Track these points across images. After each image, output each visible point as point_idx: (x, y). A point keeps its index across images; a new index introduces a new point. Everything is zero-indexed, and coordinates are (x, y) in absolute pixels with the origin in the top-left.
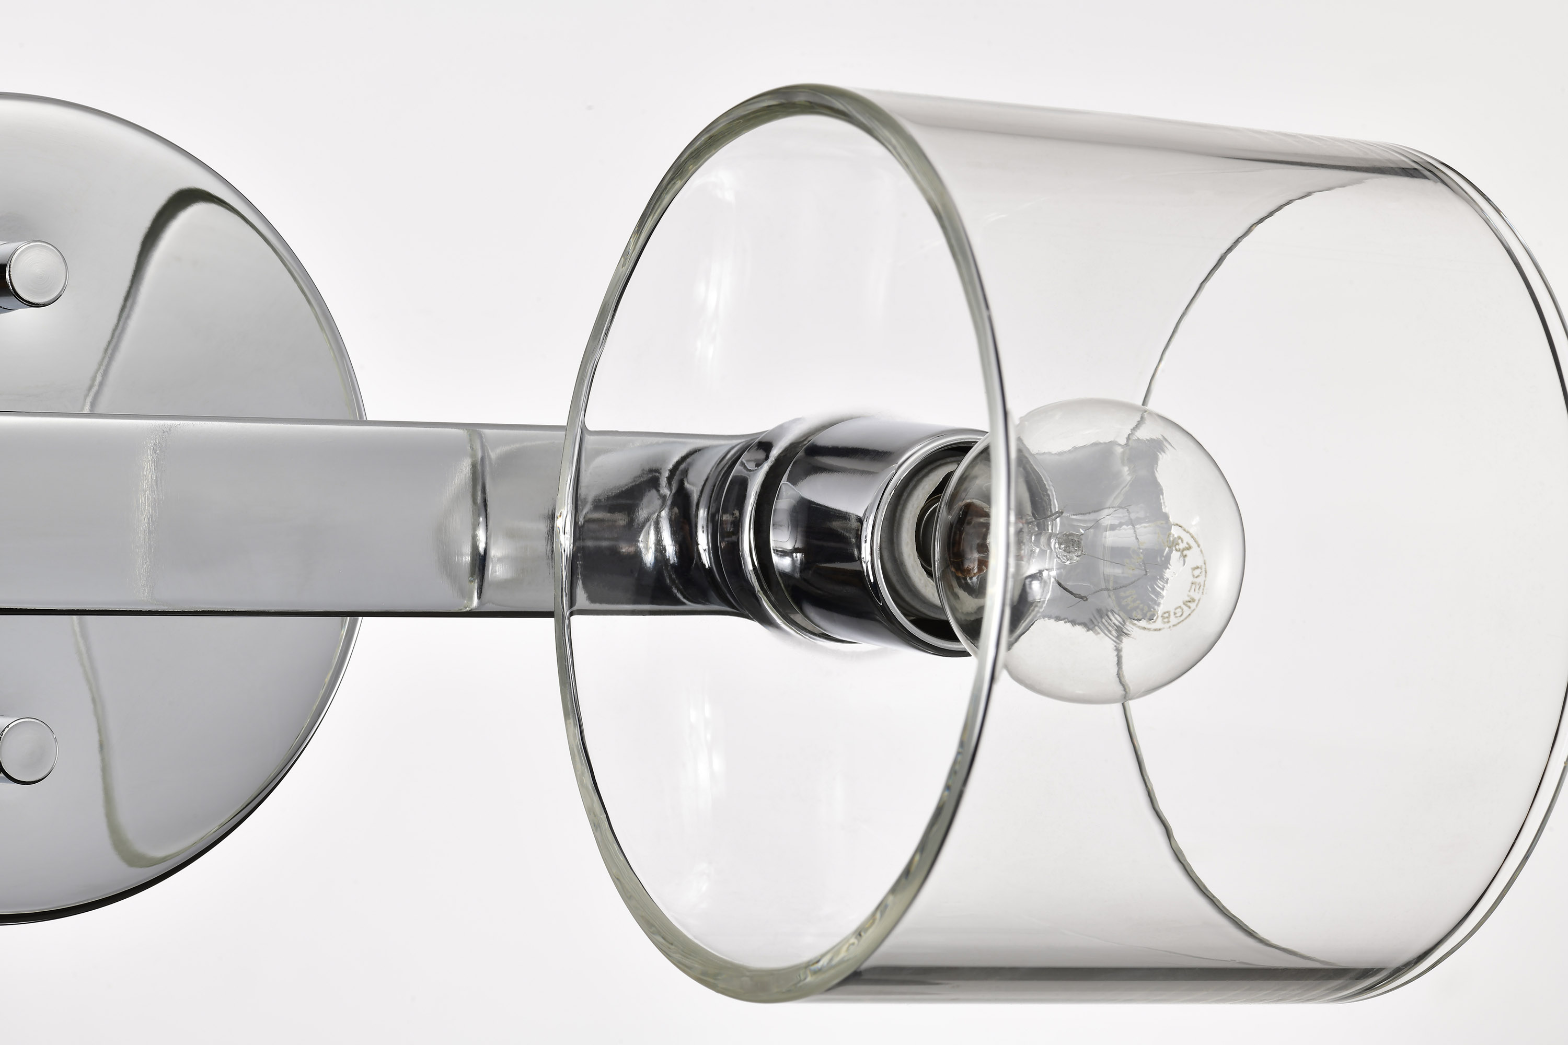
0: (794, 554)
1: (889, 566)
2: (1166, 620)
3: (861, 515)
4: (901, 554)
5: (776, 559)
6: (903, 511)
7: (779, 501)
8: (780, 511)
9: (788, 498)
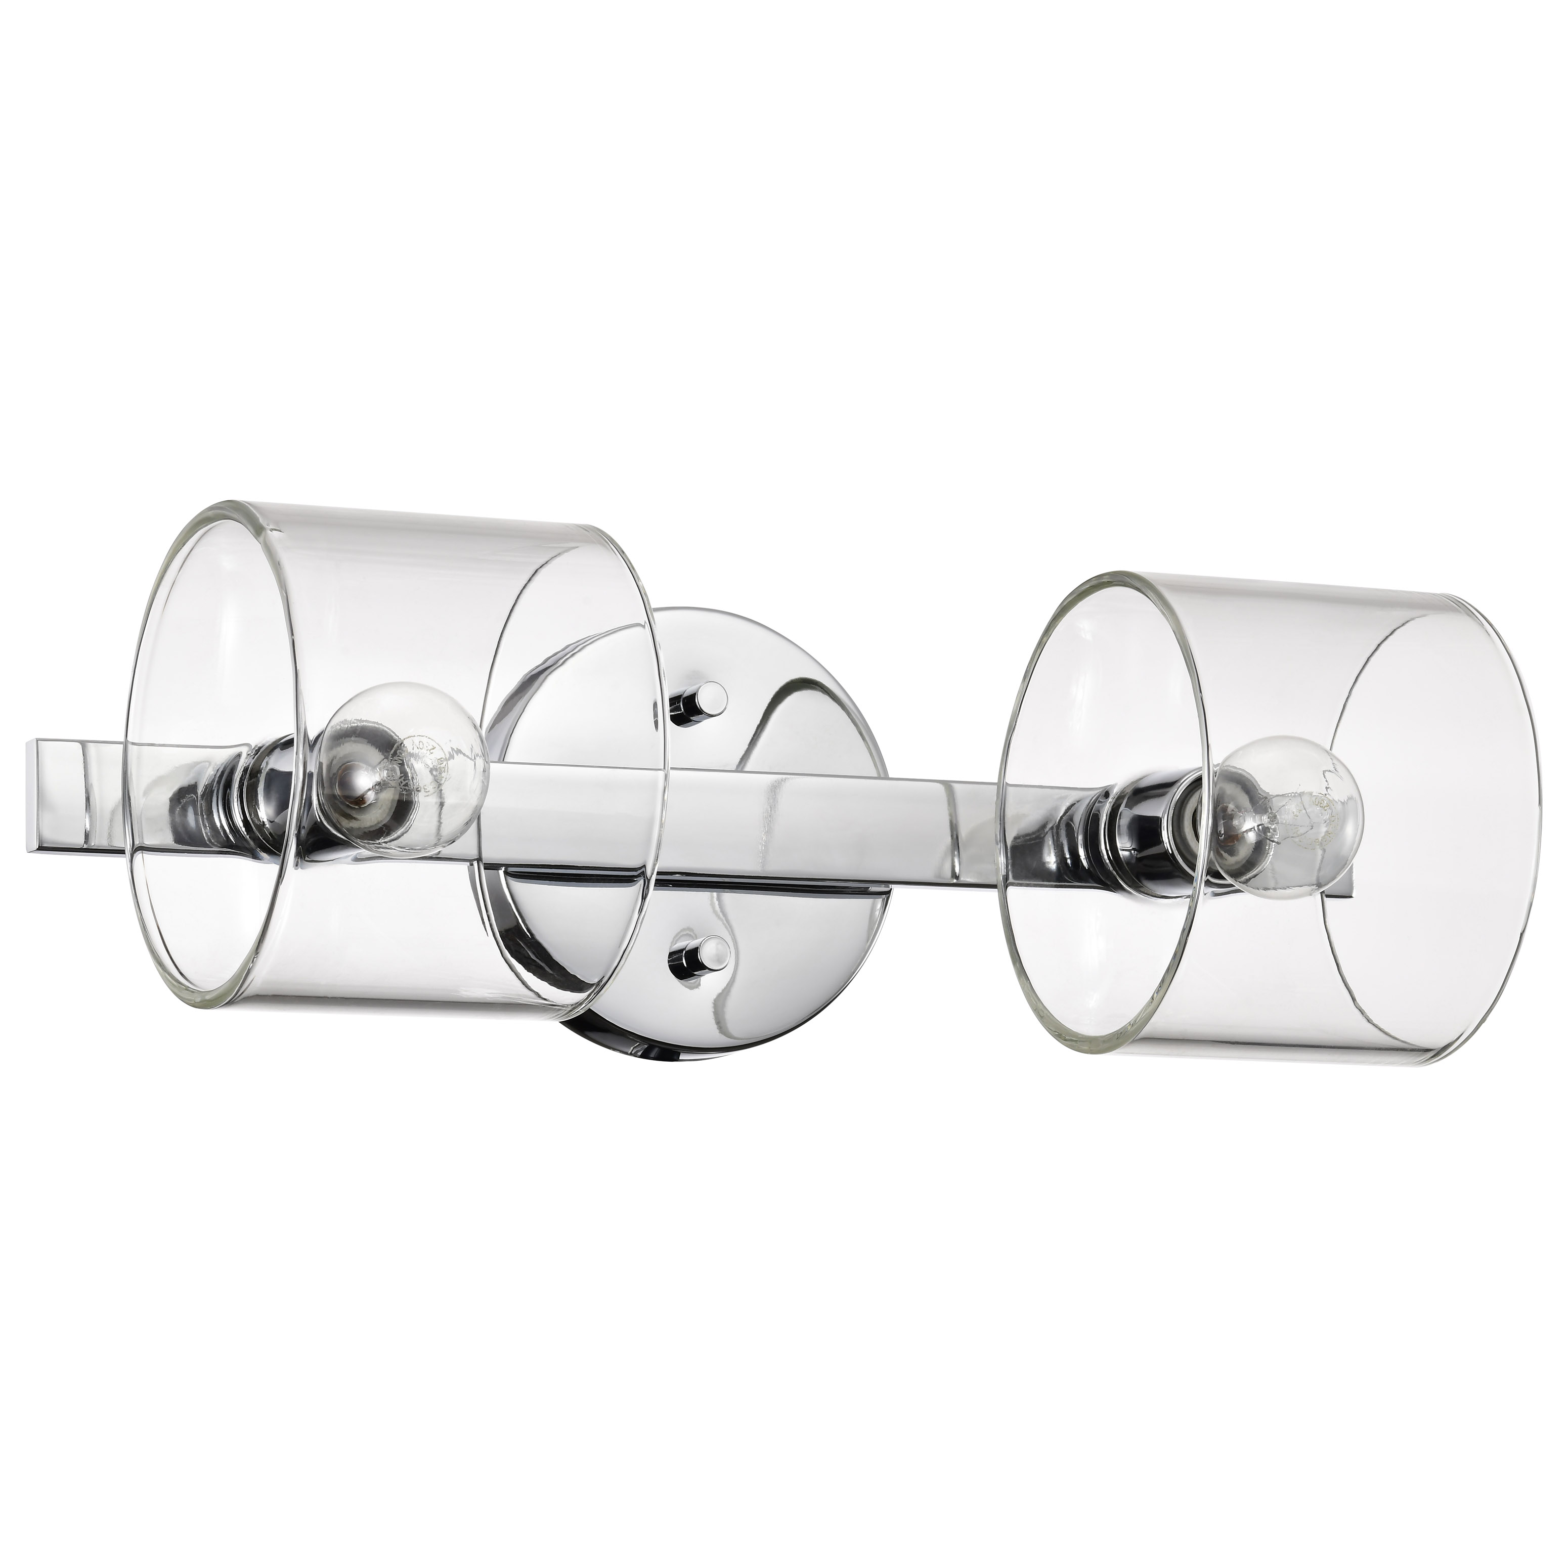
0: (1133, 852)
1: (1178, 841)
3: (1160, 816)
4: (1184, 833)
5: (1121, 853)
7: (1120, 819)
8: (1120, 825)
9: (1126, 816)
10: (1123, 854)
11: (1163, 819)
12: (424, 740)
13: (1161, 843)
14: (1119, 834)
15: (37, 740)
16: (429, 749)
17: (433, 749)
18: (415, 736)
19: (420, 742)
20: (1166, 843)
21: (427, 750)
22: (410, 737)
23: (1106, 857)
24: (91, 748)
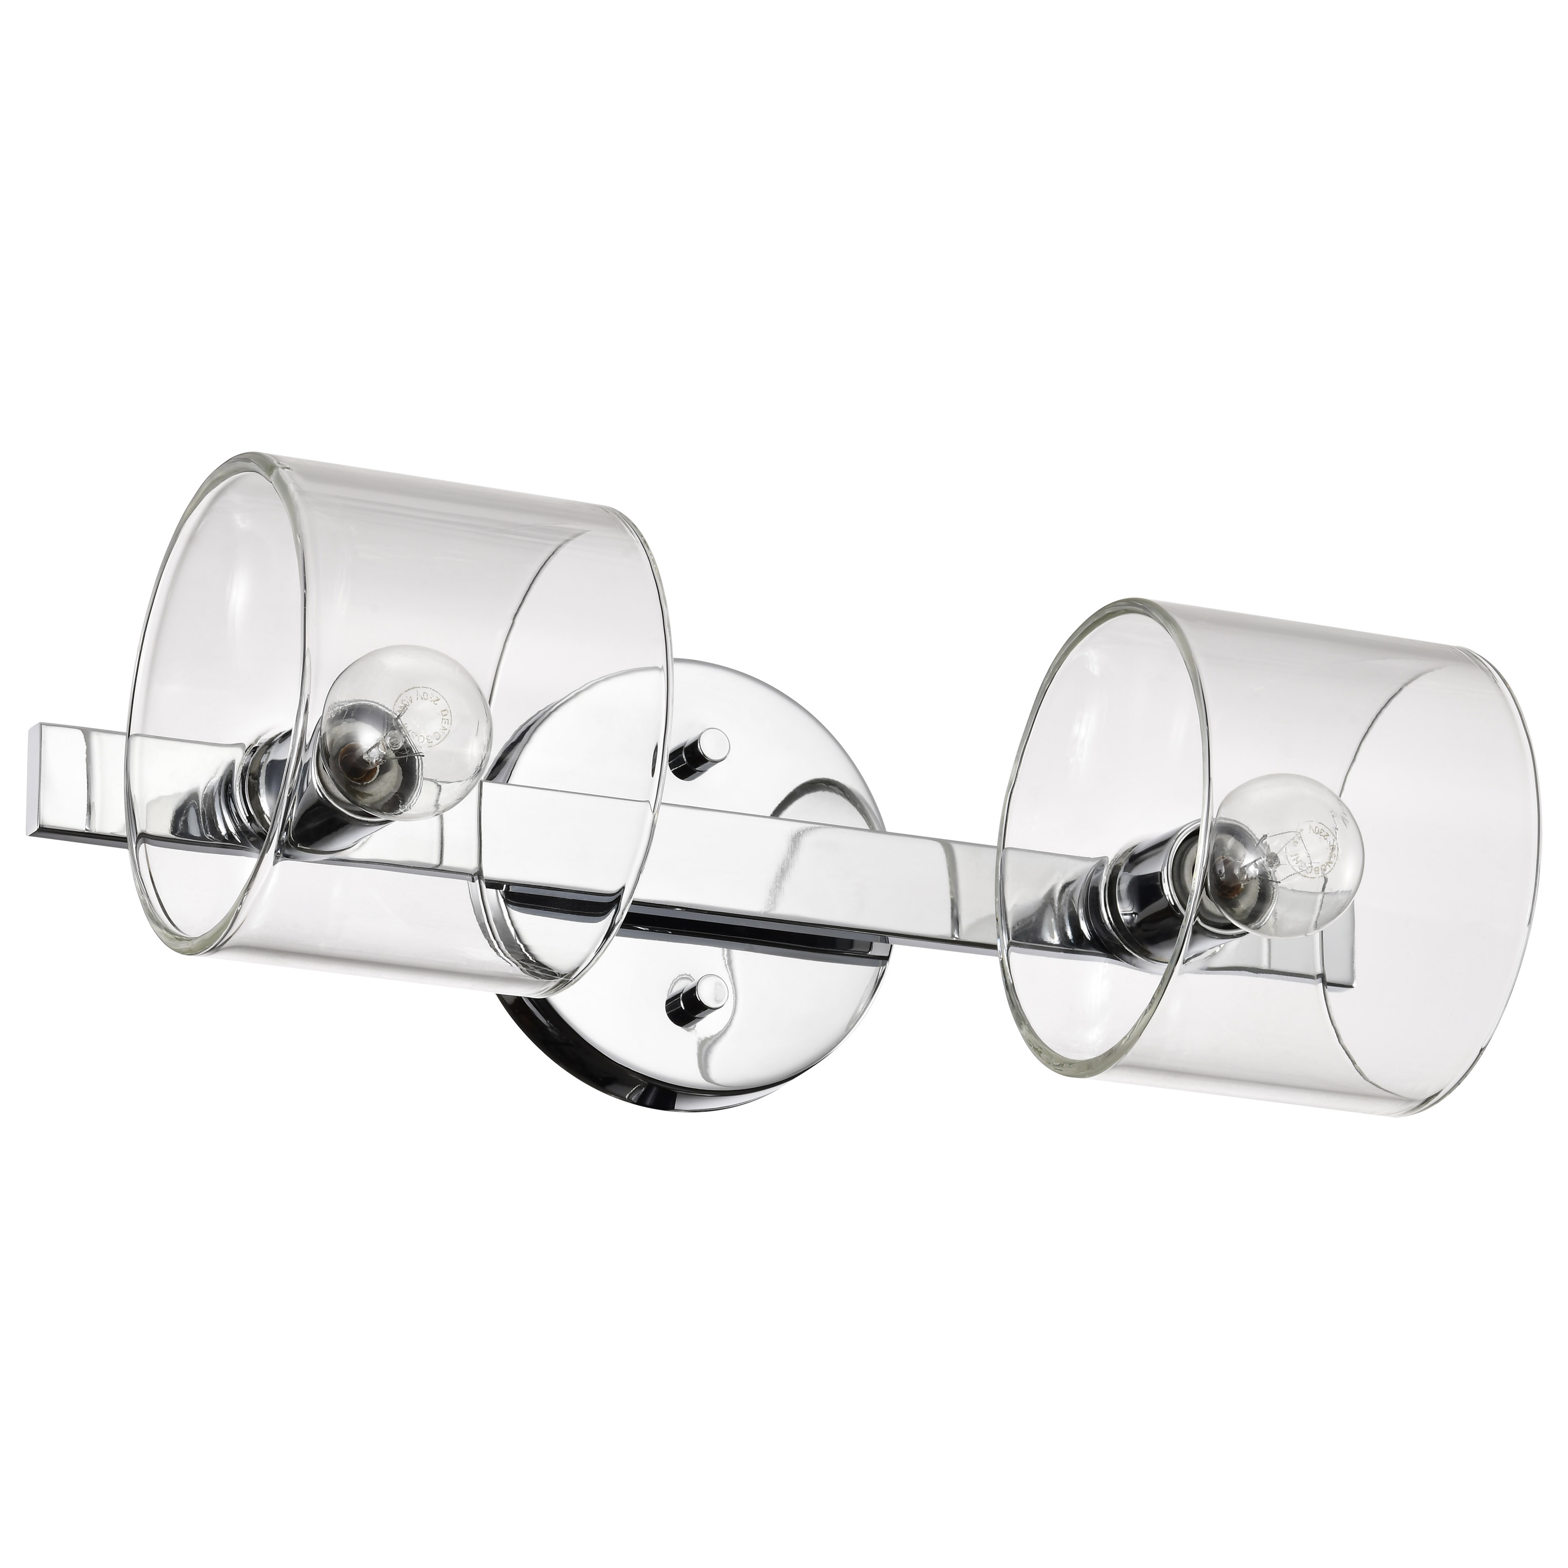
0: (1134, 916)
1: (1179, 890)
2: (1317, 872)
3: (1160, 871)
5: (1122, 917)
6: (1185, 860)
7: (1119, 884)
8: (1120, 891)
9: (1124, 881)
10: (1125, 918)
11: (1162, 872)
12: (427, 691)
13: (1163, 896)
14: (1120, 899)
15: (41, 724)
16: (434, 700)
17: (438, 700)
18: (419, 687)
19: (424, 693)
20: (1168, 896)
21: (431, 701)
22: (415, 688)
23: (1107, 922)
24: (95, 738)
